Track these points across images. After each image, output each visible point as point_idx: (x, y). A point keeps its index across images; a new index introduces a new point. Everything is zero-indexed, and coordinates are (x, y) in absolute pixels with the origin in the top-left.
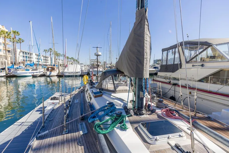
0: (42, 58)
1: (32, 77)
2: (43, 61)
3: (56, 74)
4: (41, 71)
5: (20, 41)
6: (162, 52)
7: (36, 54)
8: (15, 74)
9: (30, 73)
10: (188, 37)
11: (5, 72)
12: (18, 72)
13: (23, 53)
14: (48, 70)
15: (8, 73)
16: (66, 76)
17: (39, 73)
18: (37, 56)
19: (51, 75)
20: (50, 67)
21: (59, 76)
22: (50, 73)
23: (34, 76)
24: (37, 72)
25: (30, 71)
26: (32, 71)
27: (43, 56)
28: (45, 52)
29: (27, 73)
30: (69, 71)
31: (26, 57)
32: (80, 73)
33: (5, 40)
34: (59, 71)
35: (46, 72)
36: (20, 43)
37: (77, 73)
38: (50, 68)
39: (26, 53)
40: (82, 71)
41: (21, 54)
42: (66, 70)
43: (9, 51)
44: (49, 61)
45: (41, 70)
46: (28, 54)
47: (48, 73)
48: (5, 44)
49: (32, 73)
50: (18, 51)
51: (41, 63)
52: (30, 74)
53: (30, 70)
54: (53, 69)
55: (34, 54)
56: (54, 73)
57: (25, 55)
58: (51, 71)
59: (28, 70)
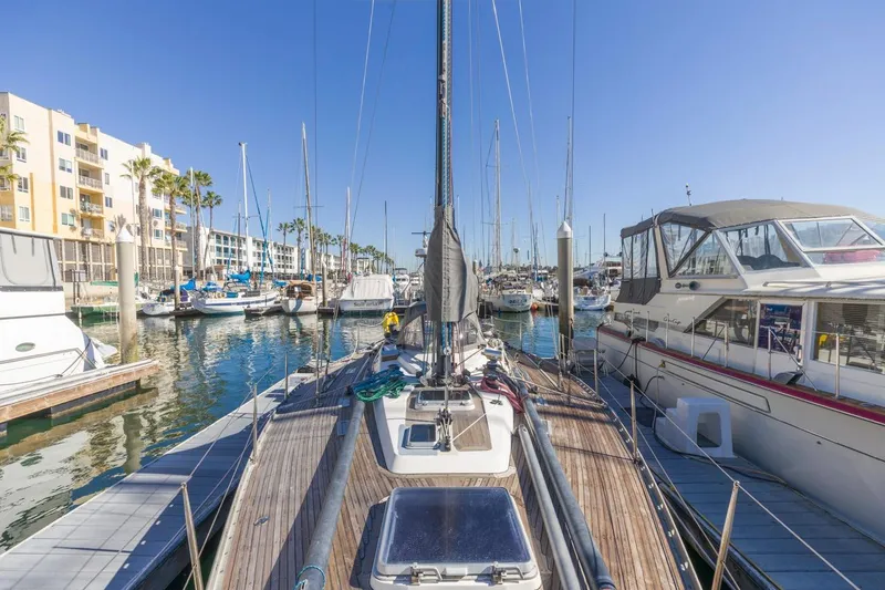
0: (273, 252)
1: (244, 317)
2: (275, 262)
3: (315, 308)
4: (269, 297)
5: (212, 201)
6: (620, 239)
7: (254, 241)
8: (200, 309)
9: (238, 304)
10: (688, 193)
11: (173, 303)
12: (208, 301)
13: (218, 237)
14: (290, 293)
15: (182, 305)
16: (346, 312)
17: (263, 305)
18: (258, 245)
19: (299, 310)
20: (298, 286)
21: (324, 314)
22: (298, 305)
23: (251, 315)
24: (257, 302)
25: (240, 299)
26: (243, 296)
27: (275, 245)
28: (282, 231)
29: (230, 304)
30: (355, 298)
31: (226, 250)
32: (392, 302)
33: (171, 203)
34: (324, 298)
35: (287, 302)
36: (208, 208)
37: (381, 302)
38: (296, 289)
39: (226, 238)
40: (397, 295)
41: (213, 242)
42: (346, 295)
43: (179, 235)
44: (295, 263)
45: (270, 295)
46: (233, 239)
47: (292, 304)
48: (171, 215)
49: (243, 303)
50: (204, 231)
51: (268, 270)
52: (240, 308)
53: (240, 294)
54: (306, 291)
55: (250, 240)
56: (310, 304)
57: (223, 246)
58: (301, 298)
59: (234, 295)
